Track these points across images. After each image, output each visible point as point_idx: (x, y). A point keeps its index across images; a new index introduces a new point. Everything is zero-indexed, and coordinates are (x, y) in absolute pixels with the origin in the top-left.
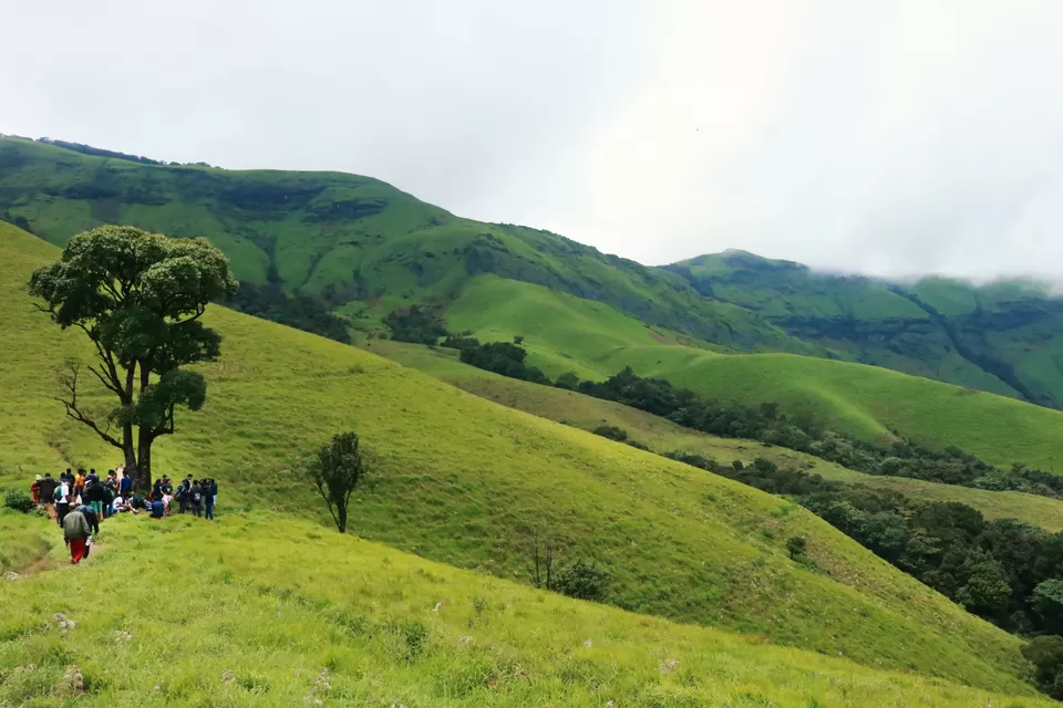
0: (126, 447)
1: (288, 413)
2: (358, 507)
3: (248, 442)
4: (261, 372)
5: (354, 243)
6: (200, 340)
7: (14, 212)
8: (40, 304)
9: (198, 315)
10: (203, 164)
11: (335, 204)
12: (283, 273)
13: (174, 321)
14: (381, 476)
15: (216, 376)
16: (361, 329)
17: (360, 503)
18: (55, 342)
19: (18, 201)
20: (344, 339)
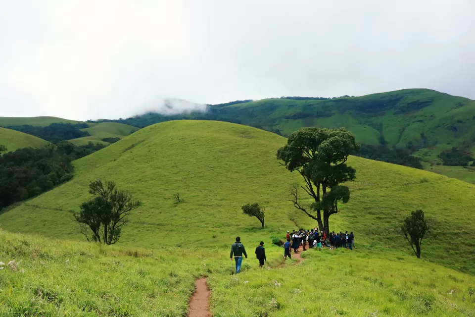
0: (319, 219)
1: (392, 203)
2: (428, 246)
3: (373, 216)
4: (378, 185)
5: (420, 121)
6: (347, 172)
7: (275, 128)
8: (282, 163)
9: (345, 161)
10: (346, 96)
11: (408, 104)
12: (387, 139)
13: (335, 164)
14: (439, 231)
15: (358, 188)
16: (427, 161)
17: (429, 245)
18: (291, 178)
19: (276, 123)
20: (419, 167)
